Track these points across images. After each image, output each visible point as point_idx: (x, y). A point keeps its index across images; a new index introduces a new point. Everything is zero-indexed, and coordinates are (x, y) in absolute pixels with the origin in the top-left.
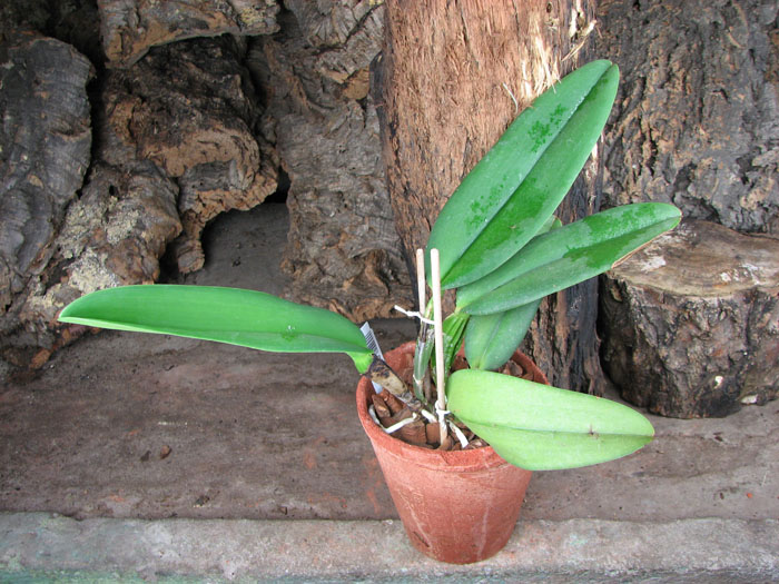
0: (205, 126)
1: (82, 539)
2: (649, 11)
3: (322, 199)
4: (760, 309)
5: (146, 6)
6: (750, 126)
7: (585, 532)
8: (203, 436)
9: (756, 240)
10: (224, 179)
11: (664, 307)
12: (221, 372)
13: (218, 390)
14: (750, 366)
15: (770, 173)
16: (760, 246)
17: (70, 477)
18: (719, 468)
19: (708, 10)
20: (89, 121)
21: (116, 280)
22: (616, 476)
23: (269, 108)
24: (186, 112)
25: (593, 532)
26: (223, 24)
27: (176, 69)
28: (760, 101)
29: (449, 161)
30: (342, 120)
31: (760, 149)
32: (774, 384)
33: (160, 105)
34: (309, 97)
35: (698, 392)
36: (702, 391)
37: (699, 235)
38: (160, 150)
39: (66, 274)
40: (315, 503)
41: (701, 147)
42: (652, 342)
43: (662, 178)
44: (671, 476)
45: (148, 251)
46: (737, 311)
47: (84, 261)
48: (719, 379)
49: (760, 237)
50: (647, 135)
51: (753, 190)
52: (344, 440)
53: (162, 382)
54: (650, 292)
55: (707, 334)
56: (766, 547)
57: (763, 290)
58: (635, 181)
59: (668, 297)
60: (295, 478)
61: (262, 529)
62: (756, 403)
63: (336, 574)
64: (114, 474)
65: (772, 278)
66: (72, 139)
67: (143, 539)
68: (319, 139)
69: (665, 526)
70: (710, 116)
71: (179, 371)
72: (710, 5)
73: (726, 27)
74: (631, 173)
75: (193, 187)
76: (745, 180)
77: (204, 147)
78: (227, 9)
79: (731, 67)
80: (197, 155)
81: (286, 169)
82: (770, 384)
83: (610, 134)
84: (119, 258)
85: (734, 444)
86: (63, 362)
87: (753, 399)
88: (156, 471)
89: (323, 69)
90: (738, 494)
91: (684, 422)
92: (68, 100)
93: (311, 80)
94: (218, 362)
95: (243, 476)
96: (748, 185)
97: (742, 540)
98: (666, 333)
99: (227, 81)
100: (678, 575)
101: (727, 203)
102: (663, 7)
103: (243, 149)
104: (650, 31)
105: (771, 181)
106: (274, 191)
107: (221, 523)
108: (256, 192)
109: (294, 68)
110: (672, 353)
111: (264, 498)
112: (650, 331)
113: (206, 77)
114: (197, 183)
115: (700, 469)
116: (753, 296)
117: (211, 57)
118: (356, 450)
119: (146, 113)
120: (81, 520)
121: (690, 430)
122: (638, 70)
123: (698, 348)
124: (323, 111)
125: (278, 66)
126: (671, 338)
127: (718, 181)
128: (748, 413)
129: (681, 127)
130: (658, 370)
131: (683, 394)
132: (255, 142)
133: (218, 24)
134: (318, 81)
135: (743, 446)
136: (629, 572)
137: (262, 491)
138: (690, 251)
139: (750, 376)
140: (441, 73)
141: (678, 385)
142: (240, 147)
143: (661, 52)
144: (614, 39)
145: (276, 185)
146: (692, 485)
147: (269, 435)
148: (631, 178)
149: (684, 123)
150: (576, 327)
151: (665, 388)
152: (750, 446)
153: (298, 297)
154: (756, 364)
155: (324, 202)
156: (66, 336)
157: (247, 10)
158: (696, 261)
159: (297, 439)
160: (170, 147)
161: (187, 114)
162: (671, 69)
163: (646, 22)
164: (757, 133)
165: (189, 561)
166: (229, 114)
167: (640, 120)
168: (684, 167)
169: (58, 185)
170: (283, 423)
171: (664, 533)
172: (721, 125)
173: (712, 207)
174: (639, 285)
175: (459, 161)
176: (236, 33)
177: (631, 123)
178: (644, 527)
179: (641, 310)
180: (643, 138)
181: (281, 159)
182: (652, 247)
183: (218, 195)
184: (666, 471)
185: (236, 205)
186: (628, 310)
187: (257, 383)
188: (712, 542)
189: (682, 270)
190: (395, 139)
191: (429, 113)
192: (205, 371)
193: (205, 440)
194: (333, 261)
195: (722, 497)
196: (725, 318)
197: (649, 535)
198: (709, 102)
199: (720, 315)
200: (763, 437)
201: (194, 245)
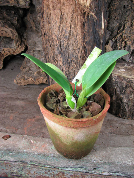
2: (128, 9)
3: (35, 52)
10: (11, 46)
11: (123, 82)
22: (103, 133)
23: (26, 30)
26: (13, 2)
34: (36, 27)
35: (131, 111)
36: (133, 110)
40: (8, 129)
42: (118, 93)
44: (121, 135)
50: (124, 40)
52: (24, 113)
54: (119, 77)
59: (124, 79)
60: (5, 121)
63: (3, 149)
68: (37, 38)
69: (115, 148)
74: (118, 49)
75: (3, 47)
77: (2, 32)
80: (0, 34)
81: (28, 45)
83: (114, 39)
91: (127, 120)
93: (37, 23)
98: (123, 90)
99: (14, 18)
100: (117, 165)
102: (131, 8)
103: (13, 35)
104: (127, 14)
106: (23, 50)
108: (18, 50)
110: (124, 97)
112: (118, 89)
113: (9, 17)
114: (3, 46)
115: (130, 133)
117: (11, 13)
118: (26, 116)
122: (123, 23)
123: (132, 96)
124: (39, 31)
125: (30, 20)
126: (124, 92)
130: (120, 102)
131: (127, 111)
132: (17, 33)
136: (100, 162)
138: (133, 69)
141: (126, 107)
142: (12, 33)
143: (130, 19)
144: (117, 15)
145: (24, 49)
146: (127, 138)
147: (3, 109)
151: (121, 108)
153: (22, 75)
155: (35, 53)
157: (21, 1)
159: (10, 111)
162: (132, 24)
163: (127, 12)
166: (11, 25)
167: (122, 35)
168: (133, 50)
170: (8, 107)
171: (114, 150)
174: (116, 75)
175: (58, 21)
176: (17, 6)
177: (120, 37)
178: (108, 148)
179: (116, 82)
180: (123, 40)
181: (27, 43)
182: (122, 67)
183: (8, 49)
184: (119, 133)
185: (13, 53)
186: (112, 82)
187: (5, 96)
188: (130, 155)
189: (130, 73)
190: (43, 18)
191: (51, 6)
194: (33, 67)
197: (109, 150)
201: (1, 63)
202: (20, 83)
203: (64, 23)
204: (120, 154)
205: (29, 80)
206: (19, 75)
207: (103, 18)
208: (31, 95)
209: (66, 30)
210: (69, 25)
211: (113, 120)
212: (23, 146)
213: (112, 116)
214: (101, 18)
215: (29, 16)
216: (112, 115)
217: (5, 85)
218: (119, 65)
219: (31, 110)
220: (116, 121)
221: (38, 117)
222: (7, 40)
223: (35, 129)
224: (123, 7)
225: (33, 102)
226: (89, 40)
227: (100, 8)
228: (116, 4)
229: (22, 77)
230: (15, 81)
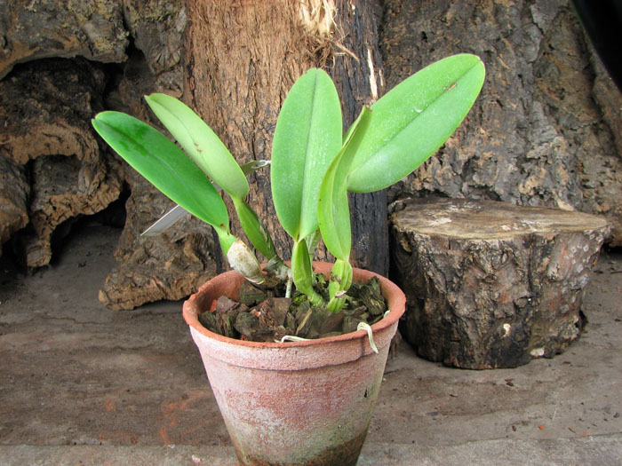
0: (49, 122)
2: (435, 42)
3: (156, 201)
4: (539, 254)
5: (12, 31)
6: (523, 133)
7: (373, 454)
8: (12, 386)
10: (74, 188)
11: (450, 252)
12: (44, 339)
13: (38, 352)
14: (535, 313)
15: (542, 164)
16: (536, 212)
18: (511, 407)
19: (482, 41)
22: (410, 416)
25: (380, 454)
26: (76, 45)
27: (35, 86)
28: (531, 115)
29: (234, 84)
31: (533, 146)
32: (559, 335)
33: (15, 109)
35: (487, 341)
36: (492, 340)
37: (483, 207)
38: (8, 139)
40: (105, 438)
41: (482, 142)
42: (441, 288)
43: (449, 167)
44: (464, 414)
46: (517, 253)
48: (507, 327)
51: (529, 178)
52: (147, 389)
54: (435, 239)
55: (491, 276)
56: (559, 461)
57: (540, 235)
58: (426, 169)
59: (453, 243)
60: (92, 419)
61: (38, 453)
62: (544, 357)
65: (547, 228)
69: (456, 447)
70: (488, 119)
71: (6, 338)
72: (483, 38)
73: (498, 55)
75: (46, 192)
76: (522, 171)
77: (48, 140)
78: (81, 36)
79: (504, 82)
80: (41, 147)
81: (129, 181)
82: (555, 334)
85: (525, 388)
87: (541, 352)
90: (530, 427)
91: (477, 372)
94: (44, 332)
95: (41, 417)
96: (525, 175)
97: (534, 456)
98: (454, 278)
99: (80, 96)
101: (507, 189)
102: (445, 38)
103: (84, 147)
104: (436, 56)
105: (544, 171)
106: (116, 198)
108: (101, 197)
110: (460, 300)
111: (55, 435)
112: (439, 277)
113: (62, 95)
114: (49, 189)
115: (492, 407)
116: (530, 240)
117: (69, 81)
118: (157, 396)
121: (483, 378)
123: (484, 293)
125: (129, 99)
126: (459, 282)
127: (498, 170)
128: (538, 365)
129: (465, 129)
130: (448, 318)
131: (474, 343)
132: (95, 141)
133: (72, 47)
135: (533, 389)
137: (55, 429)
138: (475, 215)
139: (536, 326)
141: (468, 332)
142: (80, 143)
144: (406, 61)
145: (118, 193)
146: (485, 421)
147: (76, 386)
149: (468, 126)
150: (365, 264)
151: (456, 337)
152: (541, 389)
153: (124, 274)
154: (540, 312)
155: (158, 203)
157: (100, 40)
158: (480, 220)
159: (103, 388)
160: (16, 136)
161: (37, 113)
163: (432, 50)
164: (530, 138)
166: (75, 117)
168: (469, 160)
170: (91, 377)
171: (454, 453)
172: (498, 126)
173: (495, 193)
174: (426, 234)
175: (244, 83)
176: (89, 56)
178: (435, 448)
179: (429, 257)
181: (125, 173)
182: (440, 214)
183: (67, 199)
184: (459, 410)
185: (83, 209)
186: (417, 259)
187: (76, 347)
188: (504, 459)
189: (466, 225)
190: (192, 78)
191: (218, 40)
192: (30, 338)
193: (13, 389)
194: (158, 245)
195: (514, 429)
196: (507, 260)
197: (439, 455)
198: (487, 108)
199: (502, 257)
200: (552, 382)
201: (43, 245)
202: (119, 301)
203: (261, 86)
204: (473, 461)
205: (151, 286)
206: (114, 275)
207: (371, 65)
208: (162, 333)
209: (268, 106)
210: (277, 93)
211: (436, 378)
214: (367, 64)
215: (124, 87)
216: (429, 365)
217: (69, 314)
218: (431, 209)
219: (168, 377)
220: (445, 380)
221: (196, 394)
222: (58, 168)
223: (193, 430)
224: (419, 38)
225: (173, 354)
227: (360, 37)
228: (396, 29)
229: (125, 281)
230: (102, 296)
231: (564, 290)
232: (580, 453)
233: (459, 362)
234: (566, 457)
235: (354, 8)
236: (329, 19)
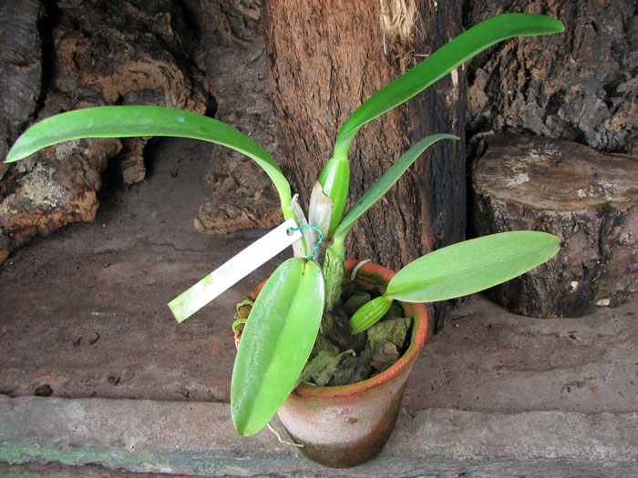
0: (135, 58)
1: (12, 414)
3: (242, 120)
4: (612, 223)
6: (618, 55)
7: (440, 421)
8: (127, 325)
9: (614, 159)
10: (161, 103)
11: (524, 219)
12: (149, 270)
13: (145, 285)
14: (603, 273)
15: (634, 98)
16: (617, 165)
17: (14, 359)
18: (569, 364)
20: (40, 54)
21: (61, 191)
22: (478, 368)
23: (202, 41)
24: (120, 45)
25: (446, 421)
27: (115, 8)
28: (630, 32)
29: (317, 88)
30: (260, 52)
31: (624, 76)
32: (626, 289)
33: (99, 40)
34: (233, 32)
35: (555, 295)
36: (559, 294)
37: (563, 155)
38: (97, 79)
39: (20, 186)
40: (213, 386)
41: (570, 74)
43: (534, 102)
44: (526, 370)
45: (91, 166)
46: (589, 224)
47: (34, 175)
48: (574, 284)
49: (618, 157)
50: (522, 63)
51: (617, 115)
53: (100, 277)
54: (512, 206)
56: (600, 438)
57: (613, 205)
58: (510, 106)
59: (528, 211)
60: (200, 363)
61: (161, 409)
62: (609, 306)
64: (50, 357)
65: (623, 195)
66: (24, 69)
67: (62, 415)
68: (242, 68)
69: (512, 417)
70: (580, 46)
71: (115, 268)
74: (506, 98)
76: (609, 104)
77: (135, 76)
79: (602, 1)
80: (129, 83)
81: (214, 95)
82: (622, 289)
83: (489, 63)
84: (64, 172)
85: (586, 342)
86: (21, 260)
87: (606, 302)
88: (85, 355)
89: (241, 7)
90: (584, 389)
91: (544, 321)
92: (20, 35)
93: (236, 17)
94: (148, 261)
95: (156, 360)
96: (613, 110)
97: (580, 431)
99: (160, 18)
100: (519, 462)
101: (594, 125)
103: (170, 78)
105: (634, 106)
107: (129, 402)
109: (221, 6)
111: (170, 381)
113: (142, 15)
115: (552, 364)
116: (605, 210)
119: (87, 47)
120: (13, 397)
121: (549, 329)
122: (516, 5)
124: (245, 44)
125: (208, 4)
127: (585, 105)
128: (601, 315)
129: (554, 56)
131: (542, 297)
132: (179, 71)
134: (241, 18)
135: (594, 344)
136: (475, 458)
137: (170, 374)
138: (554, 169)
139: (603, 282)
140: (307, 8)
141: (538, 288)
142: (166, 75)
145: (205, 108)
146: (544, 379)
147: (183, 325)
148: (506, 102)
149: (557, 53)
150: (442, 237)
151: (526, 291)
152: (600, 345)
153: (216, 205)
154: (608, 272)
155: (244, 123)
156: (19, 238)
158: (557, 178)
159: (205, 329)
160: (104, 76)
161: (121, 47)
162: (547, 4)
164: (625, 61)
165: (97, 436)
166: (158, 47)
167: (516, 50)
168: (555, 93)
169: (12, 109)
171: (510, 424)
172: (590, 55)
173: (579, 129)
174: (502, 200)
175: (326, 88)
177: (508, 54)
178: (494, 417)
179: (504, 222)
180: (519, 66)
181: (210, 86)
182: (519, 165)
184: (522, 365)
188: (552, 432)
189: (543, 186)
190: (275, 68)
191: (299, 44)
192: (136, 269)
193: (129, 328)
194: (247, 174)
195: (569, 390)
196: (578, 230)
197: (497, 425)
198: (580, 33)
199: (573, 228)
200: (612, 336)
201: (137, 160)
202: (213, 228)
203: (343, 91)
204: (525, 434)
206: (207, 204)
210: (358, 97)
211: (505, 326)
212: (270, 437)
213: (499, 313)
216: (500, 310)
217: (167, 238)
218: (511, 155)
220: (513, 328)
226: (417, 127)
227: (441, 31)
229: (218, 213)
230: (197, 223)
231: (634, 252)
232: (621, 431)
233: (527, 311)
234: (607, 434)
235: (436, 4)
236: (409, 22)
